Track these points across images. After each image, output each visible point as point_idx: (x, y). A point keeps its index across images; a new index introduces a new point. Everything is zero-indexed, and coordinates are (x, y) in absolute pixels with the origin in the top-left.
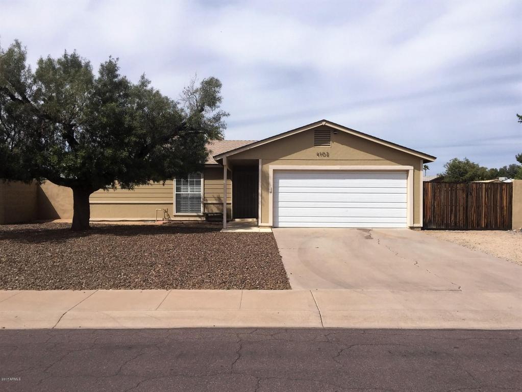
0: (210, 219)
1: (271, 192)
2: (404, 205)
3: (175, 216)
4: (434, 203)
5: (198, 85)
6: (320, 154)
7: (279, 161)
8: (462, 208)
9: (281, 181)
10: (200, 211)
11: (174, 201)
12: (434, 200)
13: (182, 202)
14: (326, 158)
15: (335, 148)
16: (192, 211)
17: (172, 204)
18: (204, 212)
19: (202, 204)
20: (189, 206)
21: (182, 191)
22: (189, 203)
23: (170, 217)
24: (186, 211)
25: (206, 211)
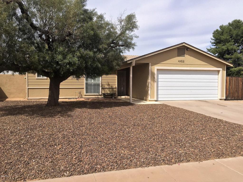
0: (106, 97)
1: (156, 82)
2: (216, 88)
3: (85, 95)
4: (230, 87)
5: (124, 17)
6: (180, 62)
7: (160, 64)
8: (240, 89)
9: (159, 75)
10: (99, 92)
11: (85, 87)
12: (230, 86)
13: (89, 87)
14: (183, 63)
15: (187, 58)
16: (94, 92)
17: (84, 88)
18: (102, 93)
19: (101, 88)
20: (92, 90)
21: (89, 81)
22: (93, 88)
23: (82, 96)
24: (91, 92)
25: (103, 92)
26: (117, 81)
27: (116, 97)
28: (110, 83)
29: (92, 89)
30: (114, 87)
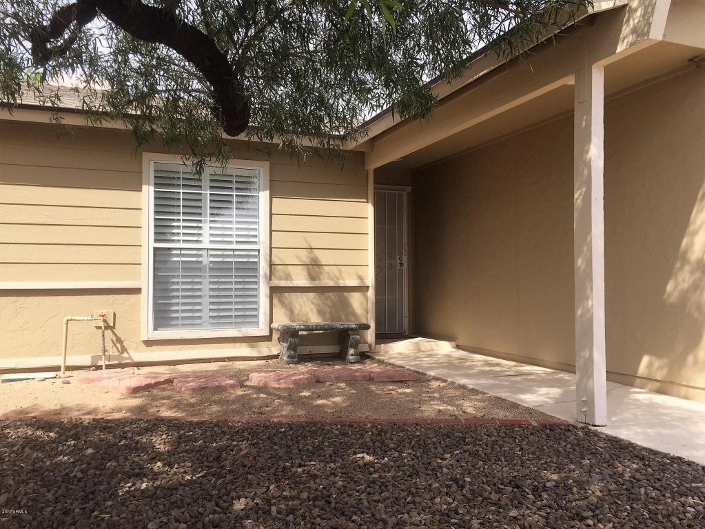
3: (149, 343)
10: (249, 319)
11: (145, 279)
13: (179, 283)
16: (218, 320)
17: (137, 291)
18: (271, 322)
19: (263, 291)
20: (206, 301)
21: (181, 238)
22: (206, 286)
23: (124, 350)
24: (193, 321)
25: (281, 320)
26: (370, 241)
27: (364, 348)
28: (323, 257)
29: (200, 297)
30: (352, 282)
